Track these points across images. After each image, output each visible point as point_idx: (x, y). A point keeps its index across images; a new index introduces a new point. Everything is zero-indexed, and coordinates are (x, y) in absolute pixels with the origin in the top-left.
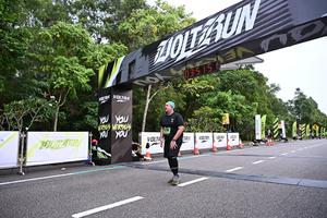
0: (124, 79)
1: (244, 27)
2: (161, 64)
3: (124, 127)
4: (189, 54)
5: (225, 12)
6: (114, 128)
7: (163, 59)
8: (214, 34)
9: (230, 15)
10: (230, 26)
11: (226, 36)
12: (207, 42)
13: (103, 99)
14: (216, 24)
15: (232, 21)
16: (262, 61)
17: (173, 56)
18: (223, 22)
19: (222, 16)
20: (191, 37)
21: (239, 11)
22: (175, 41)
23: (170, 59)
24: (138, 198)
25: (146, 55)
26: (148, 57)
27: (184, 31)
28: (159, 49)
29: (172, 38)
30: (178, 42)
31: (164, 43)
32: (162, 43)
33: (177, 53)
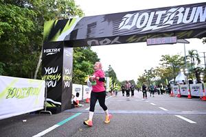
0: (81, 36)
1: (199, 19)
2: (127, 31)
4: (155, 28)
5: (185, 6)
6: (64, 79)
7: (129, 27)
8: (176, 19)
9: (188, 9)
10: (189, 16)
11: (186, 22)
12: (171, 22)
13: (49, 52)
14: (178, 13)
15: (190, 13)
16: (189, 43)
17: (139, 26)
19: (182, 9)
20: (156, 17)
21: (194, 9)
22: (141, 17)
25: (109, 22)
26: (111, 22)
27: (150, 11)
28: (124, 19)
29: (138, 14)
30: (144, 17)
31: (129, 16)
32: (127, 16)
33: (143, 25)
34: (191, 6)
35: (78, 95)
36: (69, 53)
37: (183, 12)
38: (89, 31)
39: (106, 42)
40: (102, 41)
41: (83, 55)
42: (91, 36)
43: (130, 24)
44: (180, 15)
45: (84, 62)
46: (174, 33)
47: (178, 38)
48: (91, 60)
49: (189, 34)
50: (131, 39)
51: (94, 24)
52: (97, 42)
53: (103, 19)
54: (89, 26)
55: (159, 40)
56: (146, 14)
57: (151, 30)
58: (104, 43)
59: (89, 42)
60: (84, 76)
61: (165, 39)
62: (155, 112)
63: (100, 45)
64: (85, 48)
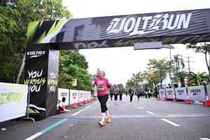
0: (68, 38)
1: (182, 26)
5: (170, 13)
6: (49, 83)
7: (116, 31)
8: (161, 25)
9: (172, 16)
10: (173, 23)
11: (170, 28)
12: (157, 28)
13: (33, 54)
14: (163, 19)
15: (174, 20)
16: (173, 48)
17: (126, 31)
19: (167, 16)
20: (142, 22)
21: (178, 16)
22: (129, 21)
23: (123, 32)
25: (97, 25)
26: (99, 26)
27: (137, 16)
28: (112, 23)
29: (125, 18)
30: (131, 22)
31: (117, 20)
32: (115, 20)
33: (131, 29)
34: (175, 13)
35: (64, 100)
36: (54, 56)
37: (168, 19)
38: (76, 34)
39: (93, 45)
40: (90, 44)
41: (70, 58)
42: (78, 39)
43: (118, 28)
44: (165, 21)
45: (71, 65)
46: (160, 38)
47: (163, 44)
48: (79, 64)
49: (174, 39)
50: (118, 43)
51: (82, 27)
52: (84, 45)
53: (91, 22)
54: (76, 28)
55: (146, 44)
56: (133, 19)
57: (138, 35)
58: (91, 46)
59: (76, 45)
60: (71, 80)
61: (151, 44)
62: (141, 116)
63: (87, 48)
64: (73, 51)
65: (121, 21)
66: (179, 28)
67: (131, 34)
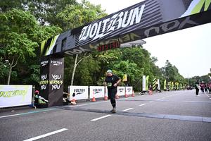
0: (58, 50)
1: (135, 21)
2: (83, 41)
3: (58, 82)
4: (102, 36)
5: (124, 11)
6: (51, 83)
7: (84, 38)
8: (117, 24)
9: (126, 13)
10: (127, 20)
11: (124, 26)
12: (113, 29)
13: (43, 63)
14: (119, 18)
15: (128, 17)
16: (145, 42)
17: (91, 36)
18: (123, 17)
19: (122, 13)
21: (132, 11)
23: (89, 38)
24: (64, 129)
26: (75, 36)
27: (99, 21)
29: (91, 25)
30: (94, 28)
32: (84, 28)
33: (94, 34)
34: (129, 9)
38: (62, 45)
43: (85, 35)
53: (70, 34)
57: (99, 38)
65: (88, 28)
66: (132, 24)
67: (94, 39)
